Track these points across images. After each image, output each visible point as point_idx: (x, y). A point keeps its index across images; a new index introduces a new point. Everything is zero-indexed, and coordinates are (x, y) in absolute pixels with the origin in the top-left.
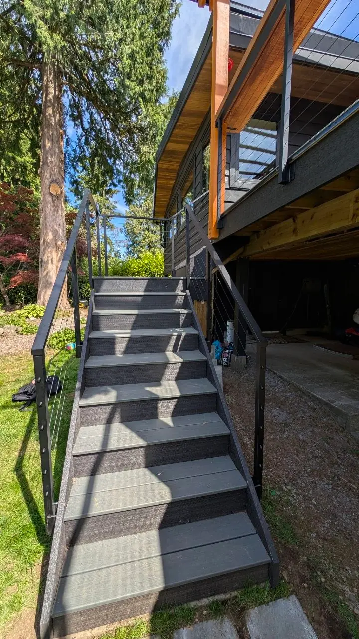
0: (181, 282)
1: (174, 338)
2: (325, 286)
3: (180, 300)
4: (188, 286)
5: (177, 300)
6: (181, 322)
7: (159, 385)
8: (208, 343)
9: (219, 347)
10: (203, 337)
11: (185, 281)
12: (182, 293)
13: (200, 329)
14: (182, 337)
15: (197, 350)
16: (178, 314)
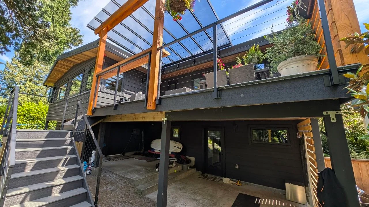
0: (69, 133)
1: (63, 160)
2: (142, 132)
3: (68, 142)
4: (73, 135)
5: (66, 142)
6: (68, 152)
7: (54, 181)
8: (81, 161)
9: (86, 165)
10: (79, 158)
11: (72, 133)
12: (70, 139)
13: (78, 155)
14: (68, 159)
15: (75, 164)
16: (67, 149)
